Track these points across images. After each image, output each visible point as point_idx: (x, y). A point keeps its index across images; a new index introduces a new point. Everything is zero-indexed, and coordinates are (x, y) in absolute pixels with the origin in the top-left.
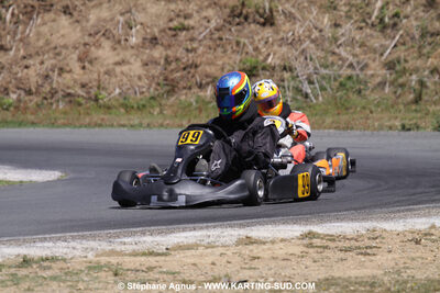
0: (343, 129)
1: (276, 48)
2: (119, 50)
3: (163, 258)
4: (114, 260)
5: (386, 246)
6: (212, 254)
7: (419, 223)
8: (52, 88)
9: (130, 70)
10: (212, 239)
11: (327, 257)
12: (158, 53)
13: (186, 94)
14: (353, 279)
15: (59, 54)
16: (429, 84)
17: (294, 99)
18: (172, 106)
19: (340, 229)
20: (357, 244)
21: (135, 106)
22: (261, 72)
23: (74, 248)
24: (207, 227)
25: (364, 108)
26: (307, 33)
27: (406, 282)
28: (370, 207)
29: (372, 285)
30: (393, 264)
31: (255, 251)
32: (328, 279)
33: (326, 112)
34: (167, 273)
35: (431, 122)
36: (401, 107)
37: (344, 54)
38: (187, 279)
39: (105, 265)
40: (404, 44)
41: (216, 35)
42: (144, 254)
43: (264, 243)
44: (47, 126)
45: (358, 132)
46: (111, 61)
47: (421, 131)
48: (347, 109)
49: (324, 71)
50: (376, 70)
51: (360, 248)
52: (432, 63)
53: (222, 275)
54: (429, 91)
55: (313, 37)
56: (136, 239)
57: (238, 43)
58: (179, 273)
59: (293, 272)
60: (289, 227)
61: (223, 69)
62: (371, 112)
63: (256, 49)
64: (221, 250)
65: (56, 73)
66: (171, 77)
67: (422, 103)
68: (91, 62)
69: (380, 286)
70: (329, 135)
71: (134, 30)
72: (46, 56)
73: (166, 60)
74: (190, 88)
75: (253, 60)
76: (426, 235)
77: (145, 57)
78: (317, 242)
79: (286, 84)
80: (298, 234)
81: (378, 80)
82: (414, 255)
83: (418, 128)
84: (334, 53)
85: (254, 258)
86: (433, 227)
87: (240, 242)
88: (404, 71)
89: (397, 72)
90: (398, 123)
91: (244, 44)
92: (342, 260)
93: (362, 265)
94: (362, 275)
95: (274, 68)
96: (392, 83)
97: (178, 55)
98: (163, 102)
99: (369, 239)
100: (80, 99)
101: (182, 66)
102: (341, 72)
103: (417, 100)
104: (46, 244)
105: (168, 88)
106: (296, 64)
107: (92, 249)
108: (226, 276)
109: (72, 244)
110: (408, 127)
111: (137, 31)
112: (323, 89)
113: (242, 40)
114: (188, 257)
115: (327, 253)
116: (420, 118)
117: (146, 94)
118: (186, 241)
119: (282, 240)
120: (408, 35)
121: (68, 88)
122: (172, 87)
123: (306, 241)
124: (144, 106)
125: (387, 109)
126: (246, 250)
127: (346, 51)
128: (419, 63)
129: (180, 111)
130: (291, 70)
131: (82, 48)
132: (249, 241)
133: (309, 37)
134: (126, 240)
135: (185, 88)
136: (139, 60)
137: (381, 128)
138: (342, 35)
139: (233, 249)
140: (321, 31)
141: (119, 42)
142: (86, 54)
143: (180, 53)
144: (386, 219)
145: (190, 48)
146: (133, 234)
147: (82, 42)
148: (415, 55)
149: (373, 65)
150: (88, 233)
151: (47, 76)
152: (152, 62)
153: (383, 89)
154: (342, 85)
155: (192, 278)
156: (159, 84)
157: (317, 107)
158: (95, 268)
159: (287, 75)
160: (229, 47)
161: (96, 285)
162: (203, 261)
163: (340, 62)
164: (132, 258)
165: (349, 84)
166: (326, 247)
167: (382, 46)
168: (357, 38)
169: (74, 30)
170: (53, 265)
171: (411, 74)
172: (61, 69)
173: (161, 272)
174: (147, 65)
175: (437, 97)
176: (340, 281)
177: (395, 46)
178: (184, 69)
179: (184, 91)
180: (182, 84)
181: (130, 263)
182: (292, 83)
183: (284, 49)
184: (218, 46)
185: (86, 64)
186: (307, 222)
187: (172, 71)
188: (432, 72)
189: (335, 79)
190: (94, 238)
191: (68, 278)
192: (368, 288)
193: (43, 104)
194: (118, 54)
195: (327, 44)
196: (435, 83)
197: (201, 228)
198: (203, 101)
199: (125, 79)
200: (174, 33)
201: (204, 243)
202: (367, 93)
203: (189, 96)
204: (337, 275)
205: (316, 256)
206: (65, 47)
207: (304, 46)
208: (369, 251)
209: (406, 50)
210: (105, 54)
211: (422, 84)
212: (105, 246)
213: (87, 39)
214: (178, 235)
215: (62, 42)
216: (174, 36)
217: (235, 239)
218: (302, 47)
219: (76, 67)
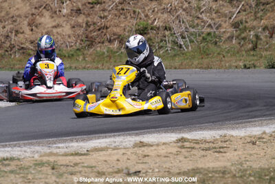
0: (205, 68)
1: (159, 14)
2: (55, 18)
3: (84, 157)
4: (52, 159)
5: (233, 146)
6: (117, 154)
7: (255, 130)
8: (11, 44)
9: (63, 31)
10: (117, 144)
11: (194, 155)
12: (81, 19)
13: (100, 47)
14: (211, 169)
15: (15, 21)
16: (262, 37)
17: (172, 48)
18: (90, 55)
19: (203, 136)
20: (214, 145)
21: (67, 55)
22: (150, 31)
23: (25, 151)
24: (114, 136)
25: (219, 54)
26: (180, 5)
27: (246, 170)
28: (222, 121)
29: (224, 173)
30: (237, 158)
31: (146, 151)
32: (193, 169)
33: (193, 57)
34: (87, 167)
35: (264, 62)
36: (244, 53)
37: (205, 18)
38: (100, 171)
39: (46, 163)
40: (245, 11)
41: (120, 7)
42: (72, 155)
43: (152, 146)
44: (8, 69)
45: (215, 71)
46: (50, 25)
47: (257, 69)
48: (207, 55)
49: (192, 30)
50: (227, 29)
51: (215, 148)
52: (264, 23)
53: (124, 168)
54: (262, 42)
55: (184, 7)
56: (67, 145)
57: (134, 12)
58: (95, 167)
59: (171, 165)
60: (169, 135)
61: (125, 29)
62: (224, 57)
63: (147, 16)
64: (123, 151)
65: (13, 34)
66: (90, 35)
67: (257, 50)
68: (36, 26)
69: (229, 173)
70: (196, 73)
71: (65, 4)
72: (7, 23)
73: (87, 24)
74: (103, 43)
75: (145, 23)
76: (259, 138)
77: (73, 22)
78: (187, 144)
79: (167, 39)
80: (174, 139)
81: (228, 35)
82: (252, 152)
83: (255, 67)
84: (198, 18)
85: (145, 156)
86: (264, 133)
87: (136, 145)
88: (245, 29)
89: (240, 30)
90: (241, 64)
91: (139, 13)
92: (204, 156)
93: (217, 159)
94: (217, 166)
95: (158, 28)
96: (237, 37)
97: (95, 21)
98: (85, 52)
99: (222, 142)
100: (30, 51)
101: (98, 28)
102: (203, 30)
103: (254, 48)
104: (6, 149)
105: (88, 43)
106: (173, 26)
107: (37, 152)
108: (127, 168)
109: (24, 149)
110: (248, 66)
111: (67, 5)
112: (191, 41)
113: (137, 10)
114: (101, 156)
115: (194, 152)
116: (256, 60)
117: (74, 47)
118: (99, 146)
119: (164, 144)
120: (247, 4)
121: (22, 44)
122: (91, 42)
123: (180, 144)
124: (73, 55)
125: (234, 55)
126: (140, 151)
127: (206, 16)
128: (255, 23)
129: (96, 58)
130: (170, 30)
131: (30, 16)
132: (142, 145)
133: (182, 7)
134: (60, 145)
135: (99, 43)
136: (68, 24)
137: (230, 67)
138: (204, 5)
139: (131, 150)
140: (189, 3)
141: (55, 12)
142: (33, 20)
143: (96, 19)
144: (233, 129)
145: (102, 15)
146: (65, 141)
147: (31, 13)
148: (252, 18)
149: (224, 25)
150: (35, 141)
151: (8, 36)
152: (77, 26)
153: (232, 41)
154: (204, 39)
155: (104, 170)
156: (82, 40)
157: (188, 54)
158: (39, 164)
159: (167, 33)
160: (128, 15)
161: (40, 176)
162: (111, 159)
163: (203, 24)
164: (64, 158)
165: (209, 38)
166: (193, 148)
167: (230, 12)
168: (214, 7)
169: (25, 4)
170: (12, 163)
171: (250, 31)
172: (17, 31)
173: (83, 167)
174: (74, 27)
175: (267, 46)
176: (202, 171)
177: (239, 12)
178: (99, 30)
179: (99, 45)
180: (98, 40)
181: (63, 160)
182: (171, 38)
183: (166, 15)
184: (121, 14)
185: (34, 27)
186: (180, 131)
187: (91, 31)
188: (264, 29)
189: (200, 35)
190: (39, 144)
191: (21, 171)
192: (221, 175)
193: (5, 55)
194: (55, 21)
195: (194, 12)
196: (266, 37)
197: (110, 137)
198: (112, 51)
199: (59, 38)
200: (92, 6)
201: (112, 146)
202: (221, 44)
203: (103, 48)
204: (200, 166)
205: (187, 154)
206: (19, 16)
207: (179, 13)
208: (221, 150)
209: (246, 15)
210: (46, 20)
211: (257, 37)
212: (46, 150)
213: (34, 11)
214: (94, 141)
215: (17, 13)
216: (92, 8)
217: (132, 143)
218: (177, 14)
219: (27, 29)
